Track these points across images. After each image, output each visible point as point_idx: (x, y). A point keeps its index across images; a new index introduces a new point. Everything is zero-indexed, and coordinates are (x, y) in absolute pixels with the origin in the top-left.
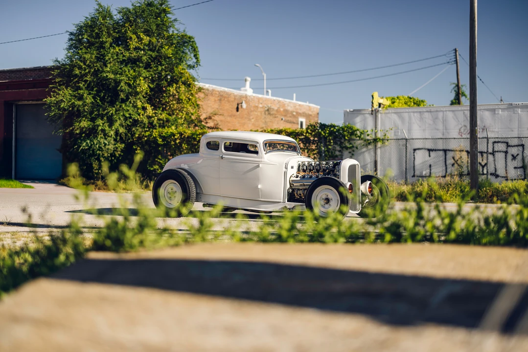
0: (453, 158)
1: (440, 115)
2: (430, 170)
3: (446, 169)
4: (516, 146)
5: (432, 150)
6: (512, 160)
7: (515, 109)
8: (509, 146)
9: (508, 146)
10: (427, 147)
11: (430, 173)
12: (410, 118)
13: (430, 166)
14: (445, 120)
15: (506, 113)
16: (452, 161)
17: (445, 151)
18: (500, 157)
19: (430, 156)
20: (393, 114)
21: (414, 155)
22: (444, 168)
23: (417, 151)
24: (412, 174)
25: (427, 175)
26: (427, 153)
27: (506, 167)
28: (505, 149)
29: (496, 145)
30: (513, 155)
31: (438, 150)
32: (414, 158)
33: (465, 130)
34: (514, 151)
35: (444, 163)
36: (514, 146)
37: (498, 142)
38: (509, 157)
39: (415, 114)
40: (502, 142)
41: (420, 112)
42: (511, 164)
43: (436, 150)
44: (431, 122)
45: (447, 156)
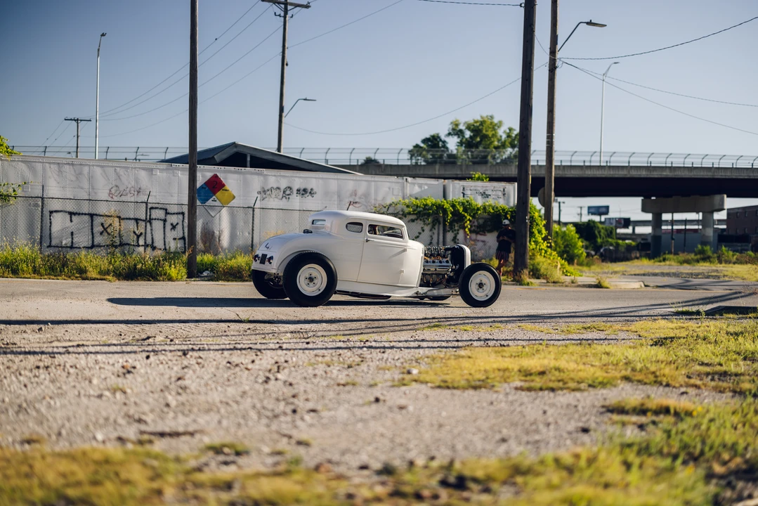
0: (102, 224)
1: (86, 169)
2: (72, 239)
3: (93, 238)
4: (177, 214)
5: (75, 214)
6: (171, 229)
7: (175, 171)
8: (169, 213)
9: (167, 213)
10: (68, 210)
11: (72, 242)
12: (44, 169)
13: (72, 233)
14: (92, 177)
15: (164, 174)
16: (101, 229)
17: (92, 216)
18: (158, 225)
19: (71, 221)
20: (19, 163)
21: (50, 219)
22: (90, 237)
23: (54, 214)
24: (48, 244)
25: (68, 245)
26: (68, 216)
27: (164, 238)
28: (162, 216)
29: (153, 211)
30: (172, 224)
31: (82, 214)
32: (51, 223)
33: (117, 190)
34: (173, 219)
35: (90, 231)
36: (174, 214)
37: (156, 208)
38: (168, 227)
39: (52, 166)
40: (161, 209)
41: (59, 163)
42: (171, 235)
43: (79, 214)
44: (73, 178)
45: (94, 223)
